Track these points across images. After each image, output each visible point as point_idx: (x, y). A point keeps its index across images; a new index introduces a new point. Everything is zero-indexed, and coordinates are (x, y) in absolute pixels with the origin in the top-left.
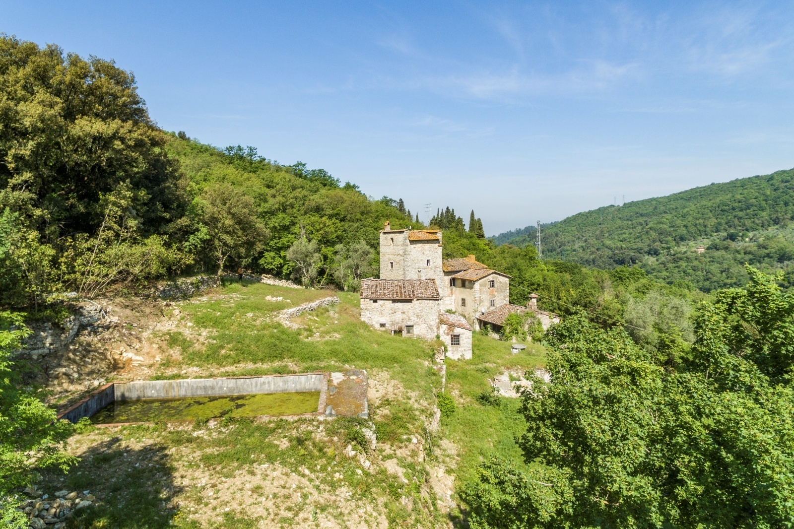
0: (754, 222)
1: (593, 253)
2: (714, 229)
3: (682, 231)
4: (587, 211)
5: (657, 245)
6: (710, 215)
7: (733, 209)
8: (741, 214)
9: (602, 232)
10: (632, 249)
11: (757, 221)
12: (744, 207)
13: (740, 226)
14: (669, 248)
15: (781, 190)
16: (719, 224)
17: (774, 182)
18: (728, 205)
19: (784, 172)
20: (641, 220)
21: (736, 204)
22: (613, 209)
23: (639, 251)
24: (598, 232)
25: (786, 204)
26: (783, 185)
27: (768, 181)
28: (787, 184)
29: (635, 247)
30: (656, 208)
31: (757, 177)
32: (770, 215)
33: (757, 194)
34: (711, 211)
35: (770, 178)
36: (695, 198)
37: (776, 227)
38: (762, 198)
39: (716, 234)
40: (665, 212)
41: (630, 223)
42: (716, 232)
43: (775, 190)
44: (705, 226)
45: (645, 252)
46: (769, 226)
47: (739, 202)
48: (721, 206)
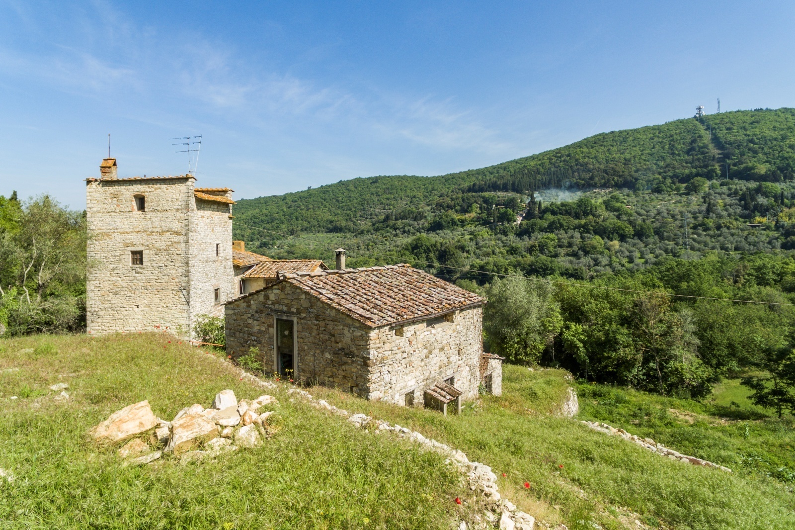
0: (277, 233)
2: (250, 239)
7: (262, 221)
8: (268, 226)
12: (270, 220)
13: (268, 236)
15: (293, 208)
16: (253, 234)
17: (287, 201)
18: (258, 218)
19: (291, 194)
25: (297, 219)
26: (293, 204)
27: (283, 200)
28: (296, 203)
31: (274, 196)
32: (288, 227)
33: (277, 210)
34: (246, 223)
35: (284, 198)
37: (292, 237)
38: (281, 213)
39: (251, 243)
42: (251, 241)
43: (289, 207)
47: (266, 216)
48: (253, 218)
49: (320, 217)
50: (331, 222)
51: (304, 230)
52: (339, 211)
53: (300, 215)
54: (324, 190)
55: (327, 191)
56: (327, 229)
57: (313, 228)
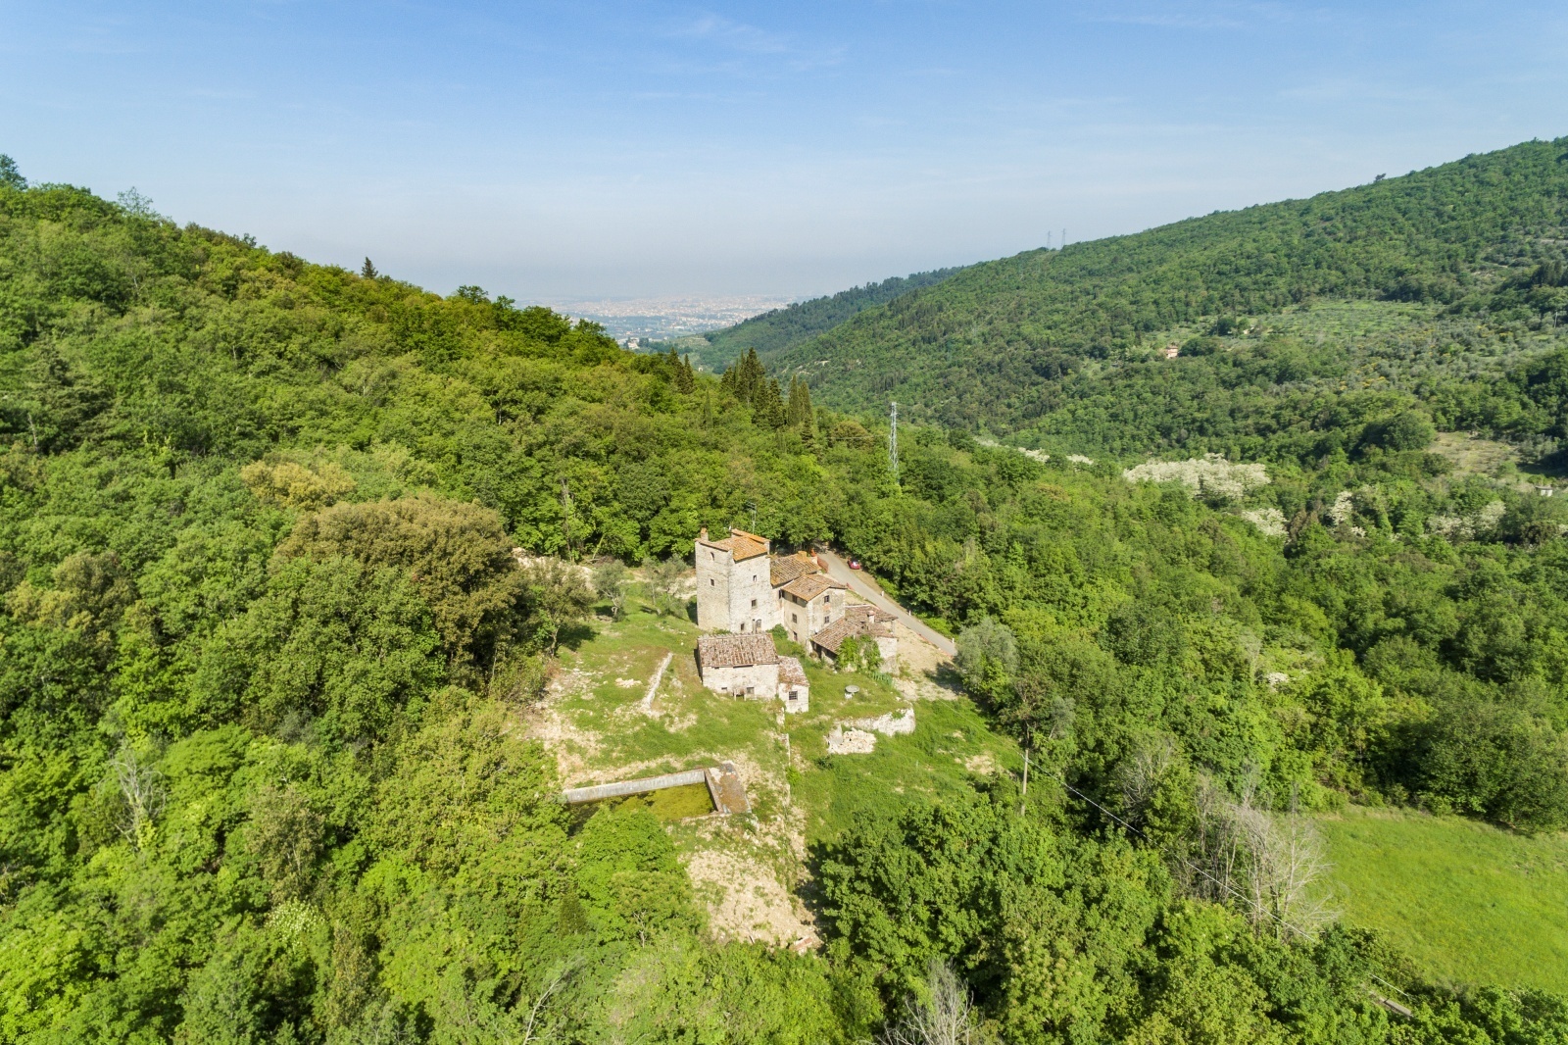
0: (1263, 297)
1: (1000, 349)
2: (1200, 310)
3: (1149, 313)
4: (998, 258)
5: (1106, 341)
6: (1199, 282)
7: (1237, 271)
8: (1246, 281)
9: (1019, 305)
10: (1064, 346)
11: (1268, 297)
12: (1253, 267)
13: (1241, 303)
14: (1123, 346)
15: (1316, 237)
16: (1210, 299)
17: (1308, 218)
18: (1231, 263)
19: (1330, 195)
20: (1088, 284)
21: (1243, 262)
22: (1043, 257)
23: (1076, 350)
24: (1013, 305)
25: (1318, 265)
26: (1321, 225)
27: (1302, 213)
28: (1328, 224)
29: (1070, 341)
30: (1115, 260)
31: (1288, 203)
32: (1290, 285)
33: (1279, 242)
34: (1202, 274)
35: (1306, 208)
36: (1182, 241)
37: (1295, 307)
38: (1284, 251)
40: (1130, 270)
41: (1069, 289)
42: (1203, 315)
43: (1308, 236)
44: (1187, 304)
45: (1086, 352)
46: (1284, 305)
47: (1248, 257)
48: (1219, 264)
49: (1376, 261)
50: (1400, 273)
51: (1329, 291)
52: (1432, 244)
53: (1326, 255)
54: (1414, 185)
55: (1418, 189)
56: (1385, 290)
57: (1349, 289)
